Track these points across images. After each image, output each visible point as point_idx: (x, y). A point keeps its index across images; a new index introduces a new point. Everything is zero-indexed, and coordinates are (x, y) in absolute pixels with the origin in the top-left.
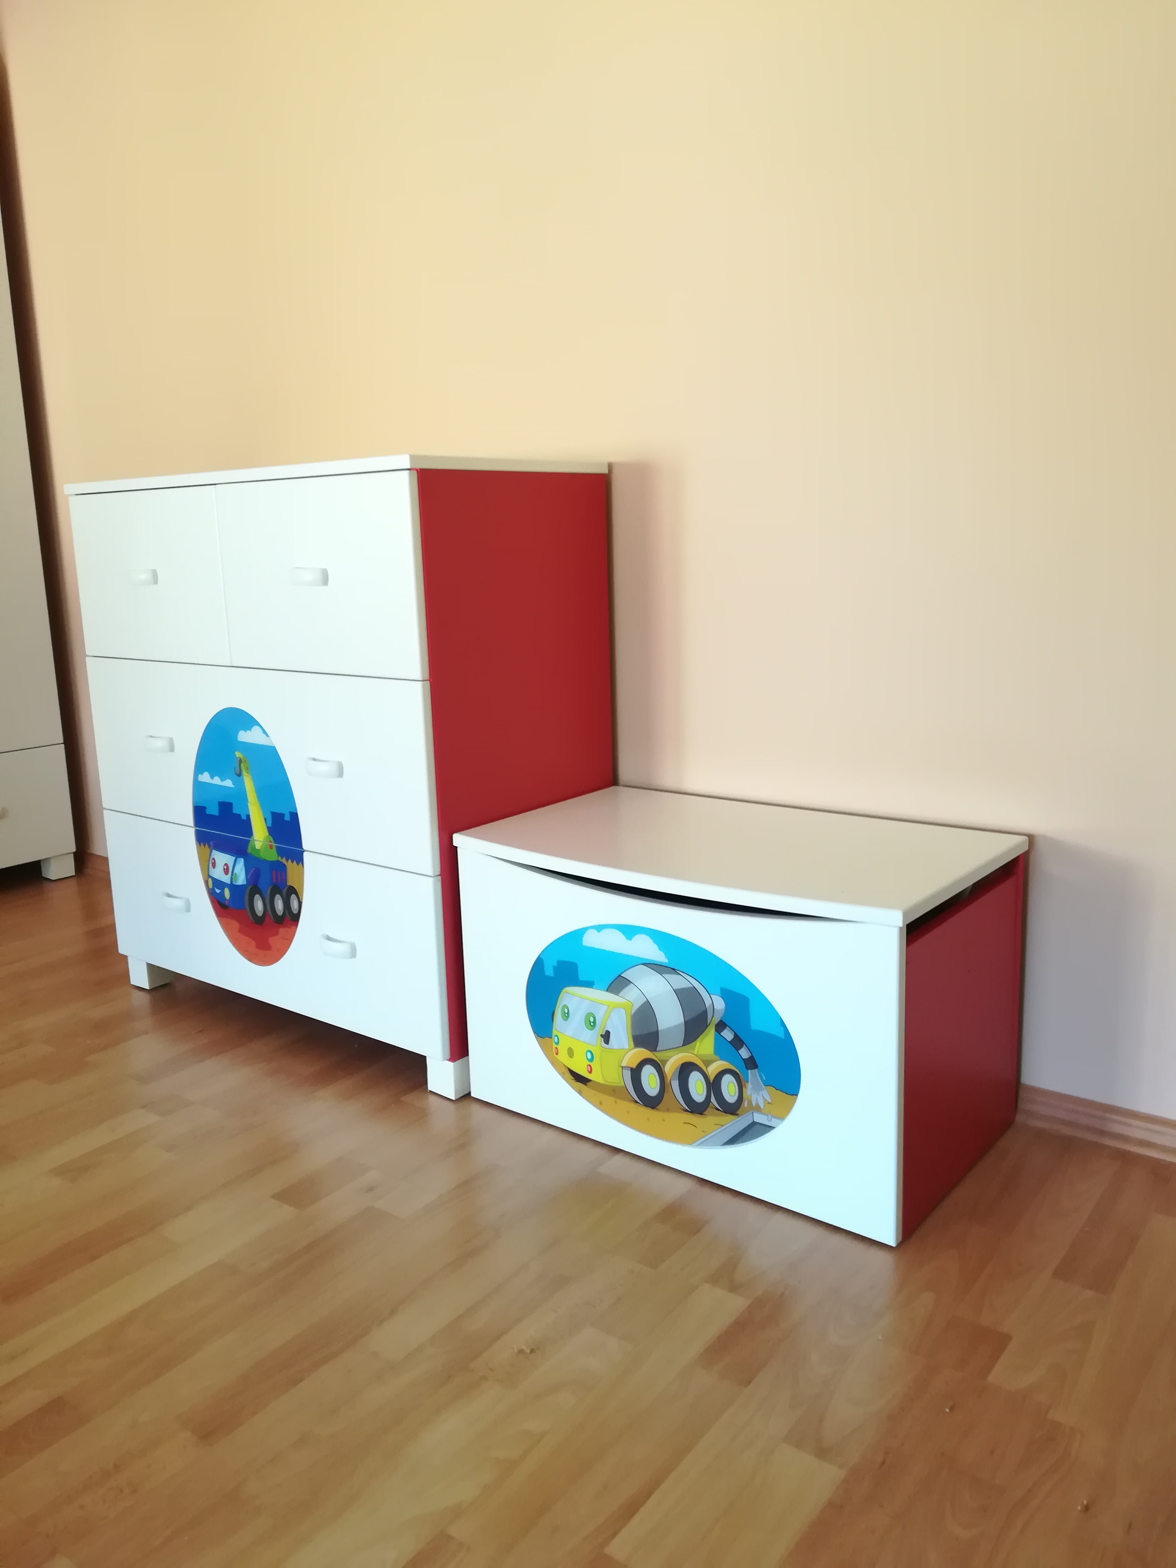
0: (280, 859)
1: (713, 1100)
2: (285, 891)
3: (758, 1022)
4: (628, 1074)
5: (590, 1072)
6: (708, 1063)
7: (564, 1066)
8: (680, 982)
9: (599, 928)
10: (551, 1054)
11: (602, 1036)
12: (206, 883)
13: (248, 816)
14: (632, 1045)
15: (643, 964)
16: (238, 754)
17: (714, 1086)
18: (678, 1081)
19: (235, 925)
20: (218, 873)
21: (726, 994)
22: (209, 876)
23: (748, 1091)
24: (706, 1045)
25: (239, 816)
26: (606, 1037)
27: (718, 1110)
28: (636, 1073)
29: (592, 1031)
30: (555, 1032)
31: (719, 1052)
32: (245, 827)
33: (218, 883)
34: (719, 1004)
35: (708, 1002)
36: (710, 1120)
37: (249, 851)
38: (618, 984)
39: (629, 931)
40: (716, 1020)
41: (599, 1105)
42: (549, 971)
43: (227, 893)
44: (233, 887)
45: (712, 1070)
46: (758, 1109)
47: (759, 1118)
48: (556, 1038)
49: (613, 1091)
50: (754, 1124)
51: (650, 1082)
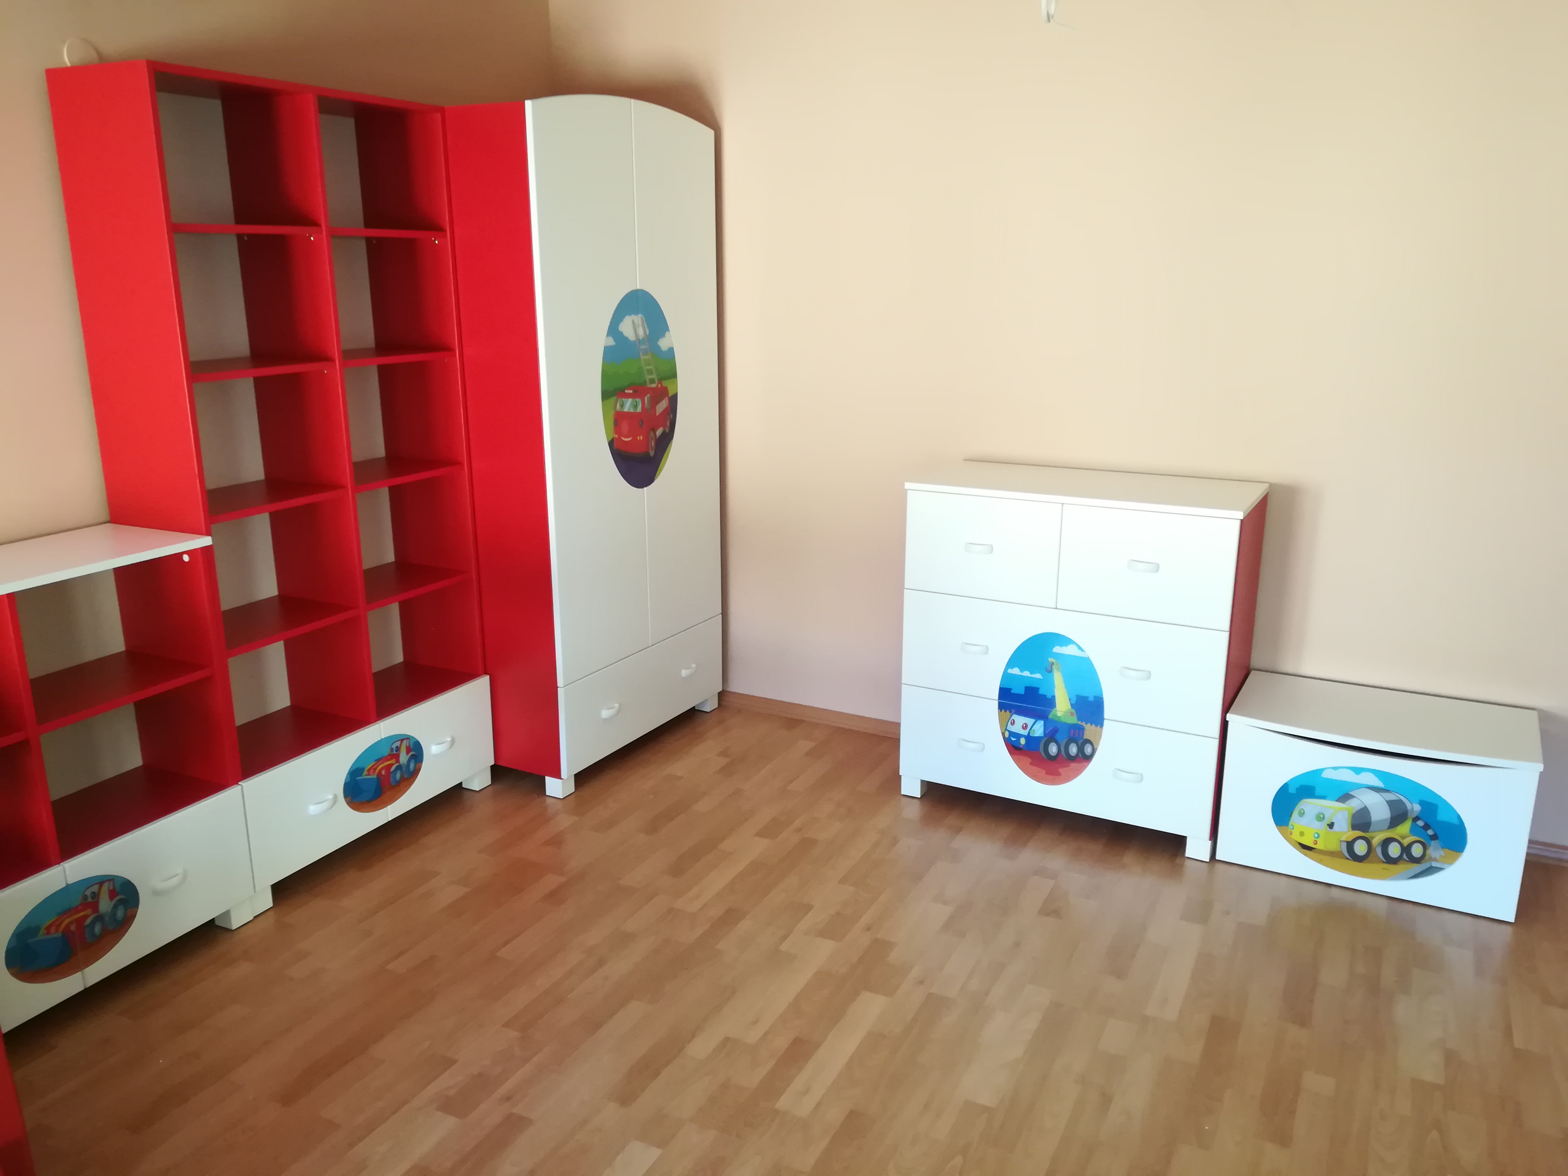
0: (1079, 723)
1: (1405, 856)
2: (1080, 742)
3: (1442, 816)
4: (1344, 845)
5: (1316, 843)
6: (1403, 837)
7: (1296, 841)
8: (1391, 797)
9: (1335, 768)
10: (1287, 837)
11: (1328, 825)
12: (1003, 734)
13: (1054, 697)
14: (1351, 829)
15: (1366, 788)
16: (1050, 660)
17: (1406, 850)
18: (1381, 848)
19: (1027, 760)
20: (1017, 728)
21: (1422, 803)
22: (1006, 730)
23: (1430, 852)
24: (1404, 829)
25: (1045, 696)
26: (1331, 826)
27: (1407, 861)
28: (1350, 845)
29: (1320, 823)
30: (1291, 823)
31: (1413, 831)
32: (1050, 702)
33: (1012, 734)
34: (1417, 808)
35: (1409, 806)
36: (1401, 867)
37: (1050, 716)
38: (1345, 798)
39: (1358, 770)
40: (1414, 816)
41: (1320, 862)
42: (1292, 790)
43: (1023, 741)
44: (1028, 738)
45: (1406, 842)
46: (1435, 860)
47: (1434, 864)
48: (1292, 826)
49: (1332, 854)
50: (1431, 867)
51: (1360, 848)
